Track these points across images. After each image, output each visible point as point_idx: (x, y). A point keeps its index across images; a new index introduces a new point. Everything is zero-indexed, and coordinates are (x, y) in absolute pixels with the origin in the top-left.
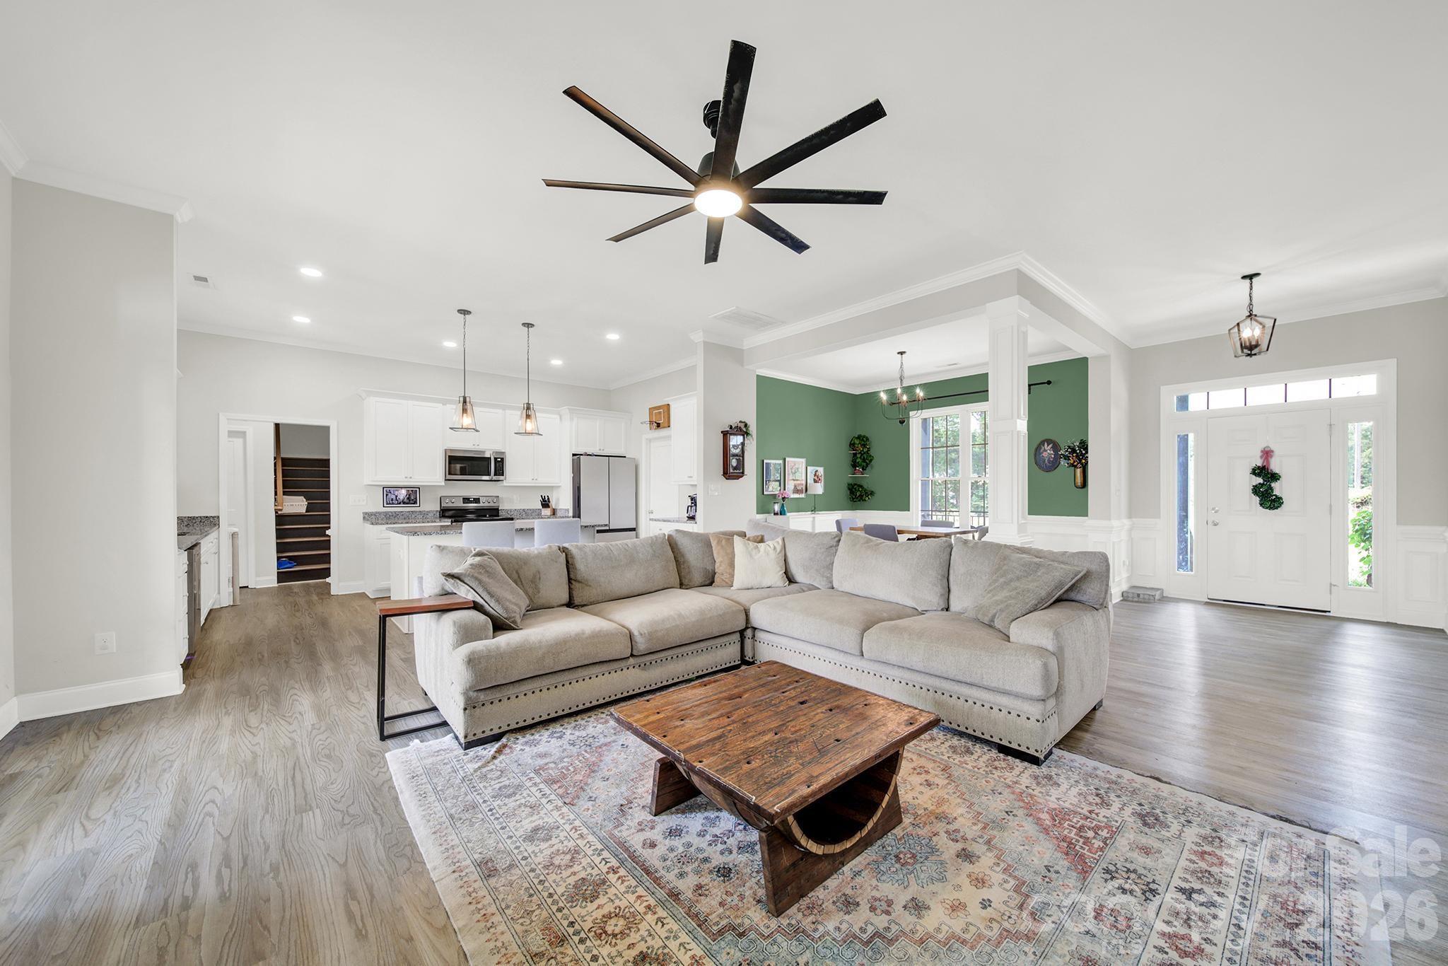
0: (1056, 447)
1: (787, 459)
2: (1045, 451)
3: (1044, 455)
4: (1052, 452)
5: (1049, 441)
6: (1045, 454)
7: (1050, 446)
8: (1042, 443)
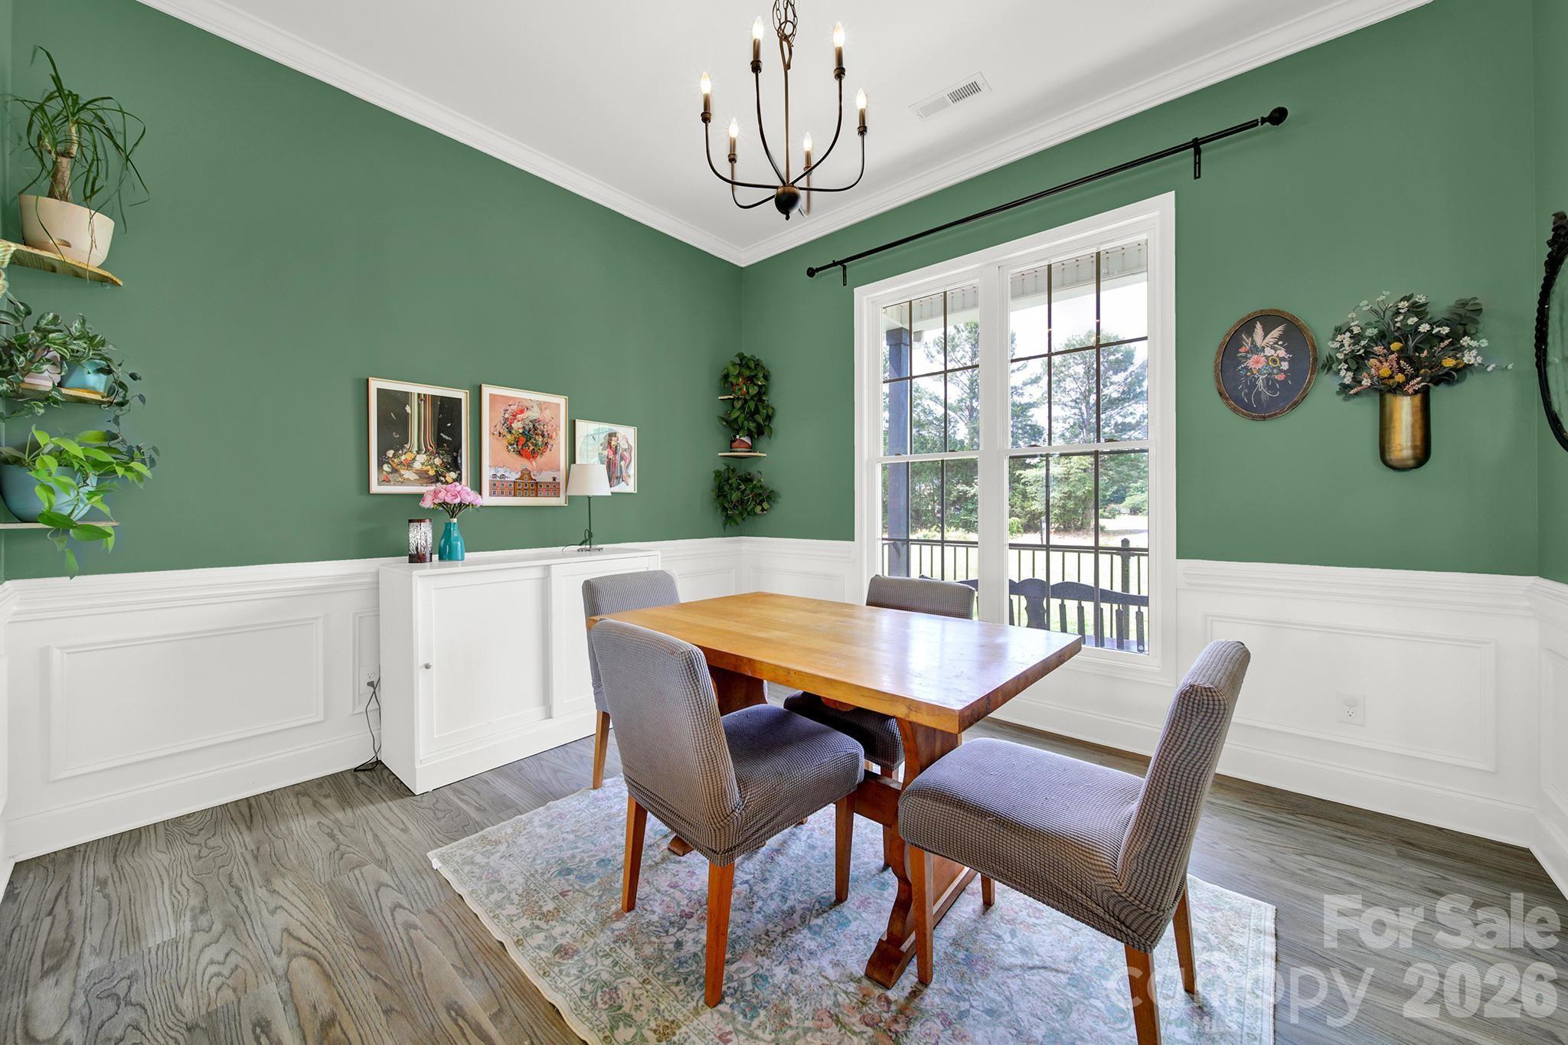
0: (1295, 334)
1: (487, 391)
2: (1255, 350)
3: (1250, 363)
4: (1282, 353)
5: (1269, 319)
6: (1255, 363)
7: (1276, 333)
8: (1246, 326)
